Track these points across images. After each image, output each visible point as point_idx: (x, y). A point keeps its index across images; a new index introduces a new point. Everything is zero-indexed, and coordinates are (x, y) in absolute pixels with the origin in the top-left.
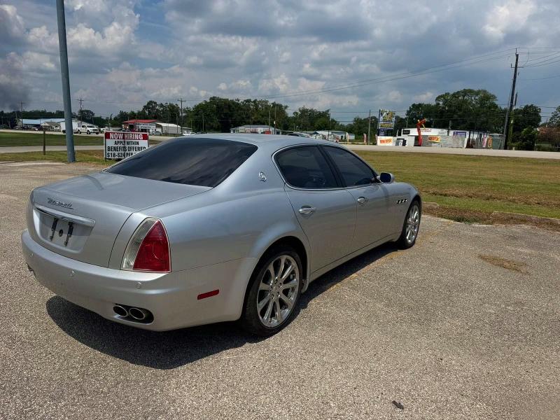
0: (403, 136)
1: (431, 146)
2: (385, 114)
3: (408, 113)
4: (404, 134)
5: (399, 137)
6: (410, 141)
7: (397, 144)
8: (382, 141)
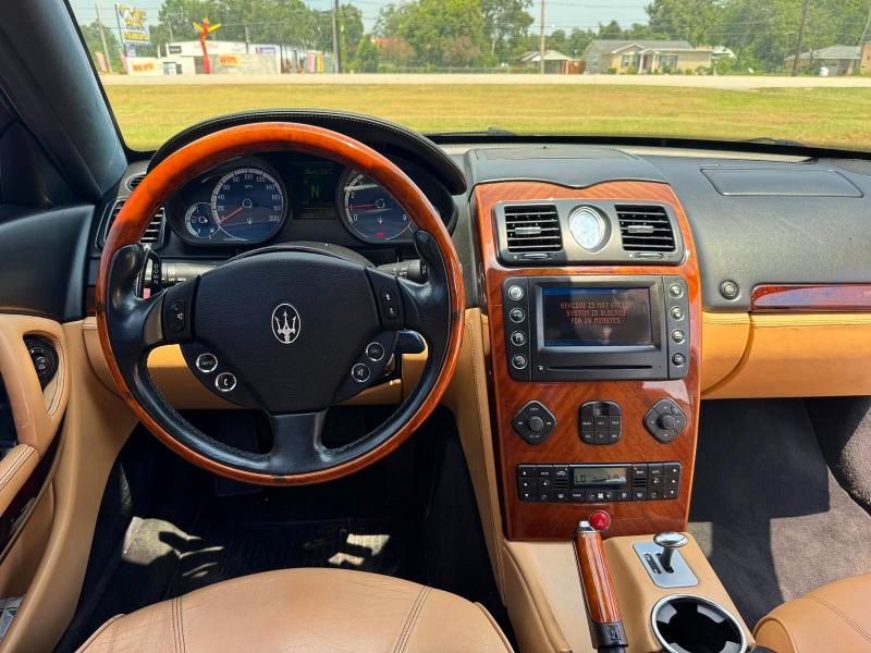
0: (170, 57)
1: (227, 73)
2: (126, 13)
3: (162, 15)
4: (171, 52)
5: (165, 59)
6: (189, 66)
7: (167, 71)
8: (137, 68)
